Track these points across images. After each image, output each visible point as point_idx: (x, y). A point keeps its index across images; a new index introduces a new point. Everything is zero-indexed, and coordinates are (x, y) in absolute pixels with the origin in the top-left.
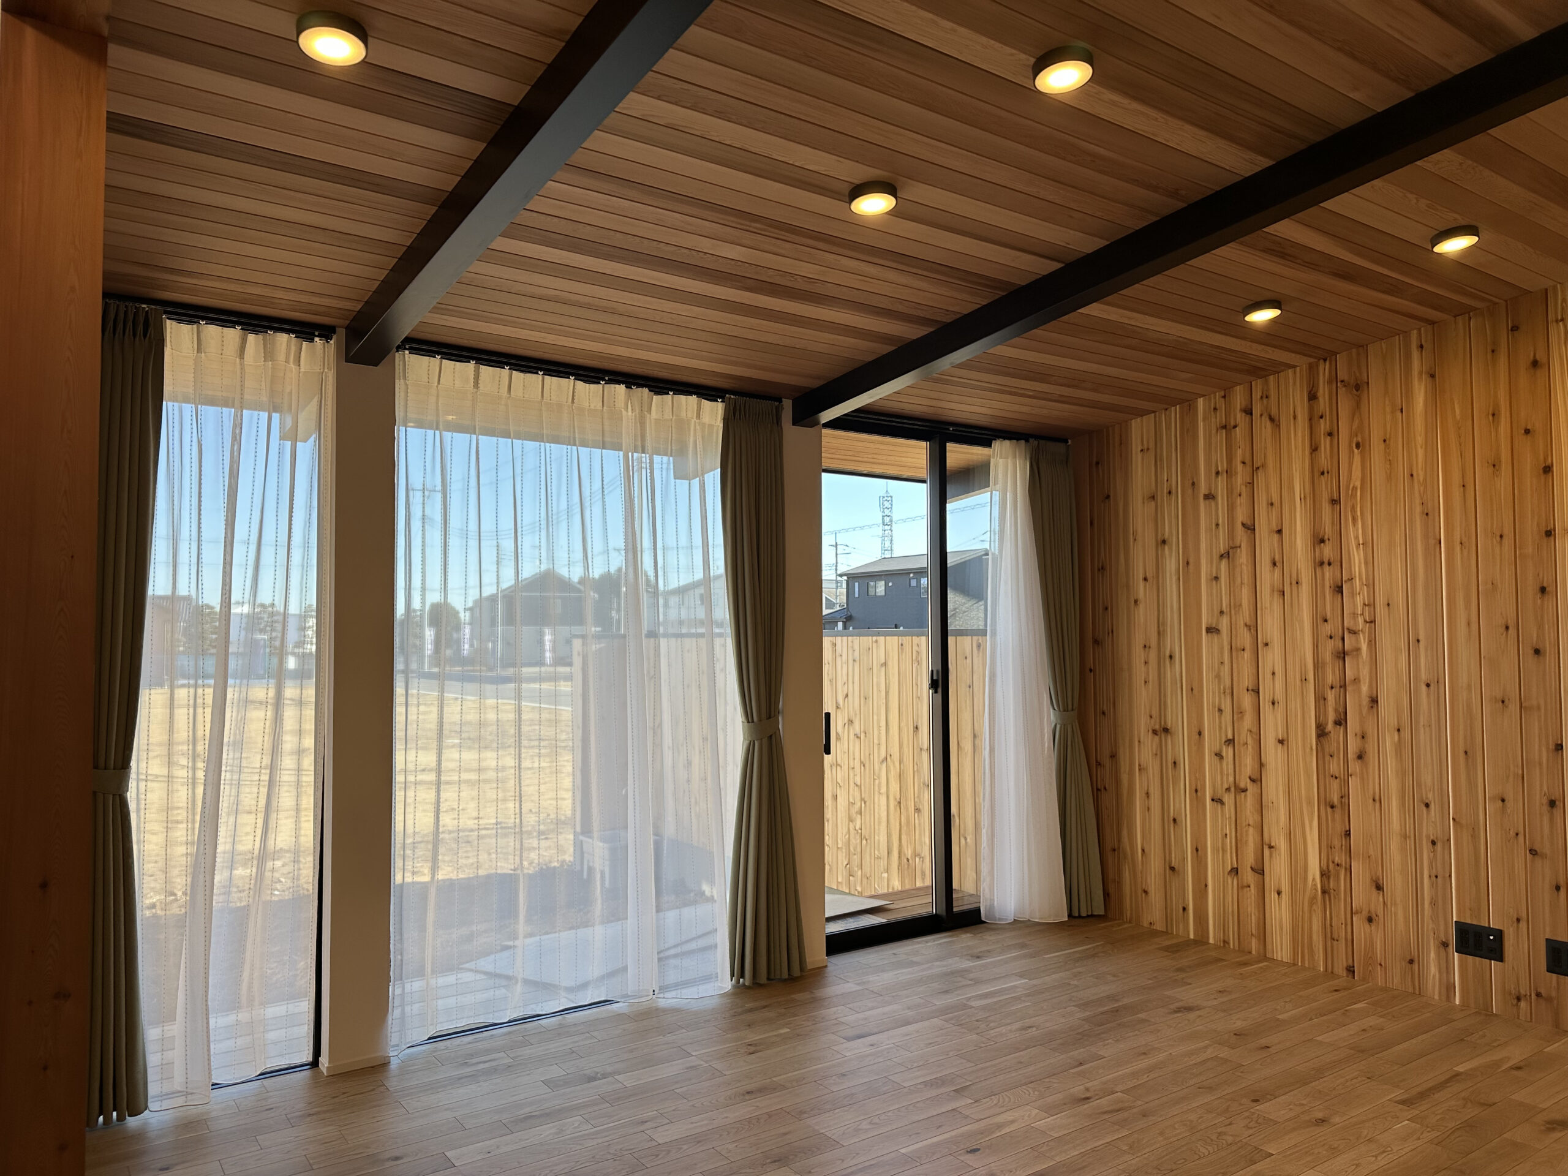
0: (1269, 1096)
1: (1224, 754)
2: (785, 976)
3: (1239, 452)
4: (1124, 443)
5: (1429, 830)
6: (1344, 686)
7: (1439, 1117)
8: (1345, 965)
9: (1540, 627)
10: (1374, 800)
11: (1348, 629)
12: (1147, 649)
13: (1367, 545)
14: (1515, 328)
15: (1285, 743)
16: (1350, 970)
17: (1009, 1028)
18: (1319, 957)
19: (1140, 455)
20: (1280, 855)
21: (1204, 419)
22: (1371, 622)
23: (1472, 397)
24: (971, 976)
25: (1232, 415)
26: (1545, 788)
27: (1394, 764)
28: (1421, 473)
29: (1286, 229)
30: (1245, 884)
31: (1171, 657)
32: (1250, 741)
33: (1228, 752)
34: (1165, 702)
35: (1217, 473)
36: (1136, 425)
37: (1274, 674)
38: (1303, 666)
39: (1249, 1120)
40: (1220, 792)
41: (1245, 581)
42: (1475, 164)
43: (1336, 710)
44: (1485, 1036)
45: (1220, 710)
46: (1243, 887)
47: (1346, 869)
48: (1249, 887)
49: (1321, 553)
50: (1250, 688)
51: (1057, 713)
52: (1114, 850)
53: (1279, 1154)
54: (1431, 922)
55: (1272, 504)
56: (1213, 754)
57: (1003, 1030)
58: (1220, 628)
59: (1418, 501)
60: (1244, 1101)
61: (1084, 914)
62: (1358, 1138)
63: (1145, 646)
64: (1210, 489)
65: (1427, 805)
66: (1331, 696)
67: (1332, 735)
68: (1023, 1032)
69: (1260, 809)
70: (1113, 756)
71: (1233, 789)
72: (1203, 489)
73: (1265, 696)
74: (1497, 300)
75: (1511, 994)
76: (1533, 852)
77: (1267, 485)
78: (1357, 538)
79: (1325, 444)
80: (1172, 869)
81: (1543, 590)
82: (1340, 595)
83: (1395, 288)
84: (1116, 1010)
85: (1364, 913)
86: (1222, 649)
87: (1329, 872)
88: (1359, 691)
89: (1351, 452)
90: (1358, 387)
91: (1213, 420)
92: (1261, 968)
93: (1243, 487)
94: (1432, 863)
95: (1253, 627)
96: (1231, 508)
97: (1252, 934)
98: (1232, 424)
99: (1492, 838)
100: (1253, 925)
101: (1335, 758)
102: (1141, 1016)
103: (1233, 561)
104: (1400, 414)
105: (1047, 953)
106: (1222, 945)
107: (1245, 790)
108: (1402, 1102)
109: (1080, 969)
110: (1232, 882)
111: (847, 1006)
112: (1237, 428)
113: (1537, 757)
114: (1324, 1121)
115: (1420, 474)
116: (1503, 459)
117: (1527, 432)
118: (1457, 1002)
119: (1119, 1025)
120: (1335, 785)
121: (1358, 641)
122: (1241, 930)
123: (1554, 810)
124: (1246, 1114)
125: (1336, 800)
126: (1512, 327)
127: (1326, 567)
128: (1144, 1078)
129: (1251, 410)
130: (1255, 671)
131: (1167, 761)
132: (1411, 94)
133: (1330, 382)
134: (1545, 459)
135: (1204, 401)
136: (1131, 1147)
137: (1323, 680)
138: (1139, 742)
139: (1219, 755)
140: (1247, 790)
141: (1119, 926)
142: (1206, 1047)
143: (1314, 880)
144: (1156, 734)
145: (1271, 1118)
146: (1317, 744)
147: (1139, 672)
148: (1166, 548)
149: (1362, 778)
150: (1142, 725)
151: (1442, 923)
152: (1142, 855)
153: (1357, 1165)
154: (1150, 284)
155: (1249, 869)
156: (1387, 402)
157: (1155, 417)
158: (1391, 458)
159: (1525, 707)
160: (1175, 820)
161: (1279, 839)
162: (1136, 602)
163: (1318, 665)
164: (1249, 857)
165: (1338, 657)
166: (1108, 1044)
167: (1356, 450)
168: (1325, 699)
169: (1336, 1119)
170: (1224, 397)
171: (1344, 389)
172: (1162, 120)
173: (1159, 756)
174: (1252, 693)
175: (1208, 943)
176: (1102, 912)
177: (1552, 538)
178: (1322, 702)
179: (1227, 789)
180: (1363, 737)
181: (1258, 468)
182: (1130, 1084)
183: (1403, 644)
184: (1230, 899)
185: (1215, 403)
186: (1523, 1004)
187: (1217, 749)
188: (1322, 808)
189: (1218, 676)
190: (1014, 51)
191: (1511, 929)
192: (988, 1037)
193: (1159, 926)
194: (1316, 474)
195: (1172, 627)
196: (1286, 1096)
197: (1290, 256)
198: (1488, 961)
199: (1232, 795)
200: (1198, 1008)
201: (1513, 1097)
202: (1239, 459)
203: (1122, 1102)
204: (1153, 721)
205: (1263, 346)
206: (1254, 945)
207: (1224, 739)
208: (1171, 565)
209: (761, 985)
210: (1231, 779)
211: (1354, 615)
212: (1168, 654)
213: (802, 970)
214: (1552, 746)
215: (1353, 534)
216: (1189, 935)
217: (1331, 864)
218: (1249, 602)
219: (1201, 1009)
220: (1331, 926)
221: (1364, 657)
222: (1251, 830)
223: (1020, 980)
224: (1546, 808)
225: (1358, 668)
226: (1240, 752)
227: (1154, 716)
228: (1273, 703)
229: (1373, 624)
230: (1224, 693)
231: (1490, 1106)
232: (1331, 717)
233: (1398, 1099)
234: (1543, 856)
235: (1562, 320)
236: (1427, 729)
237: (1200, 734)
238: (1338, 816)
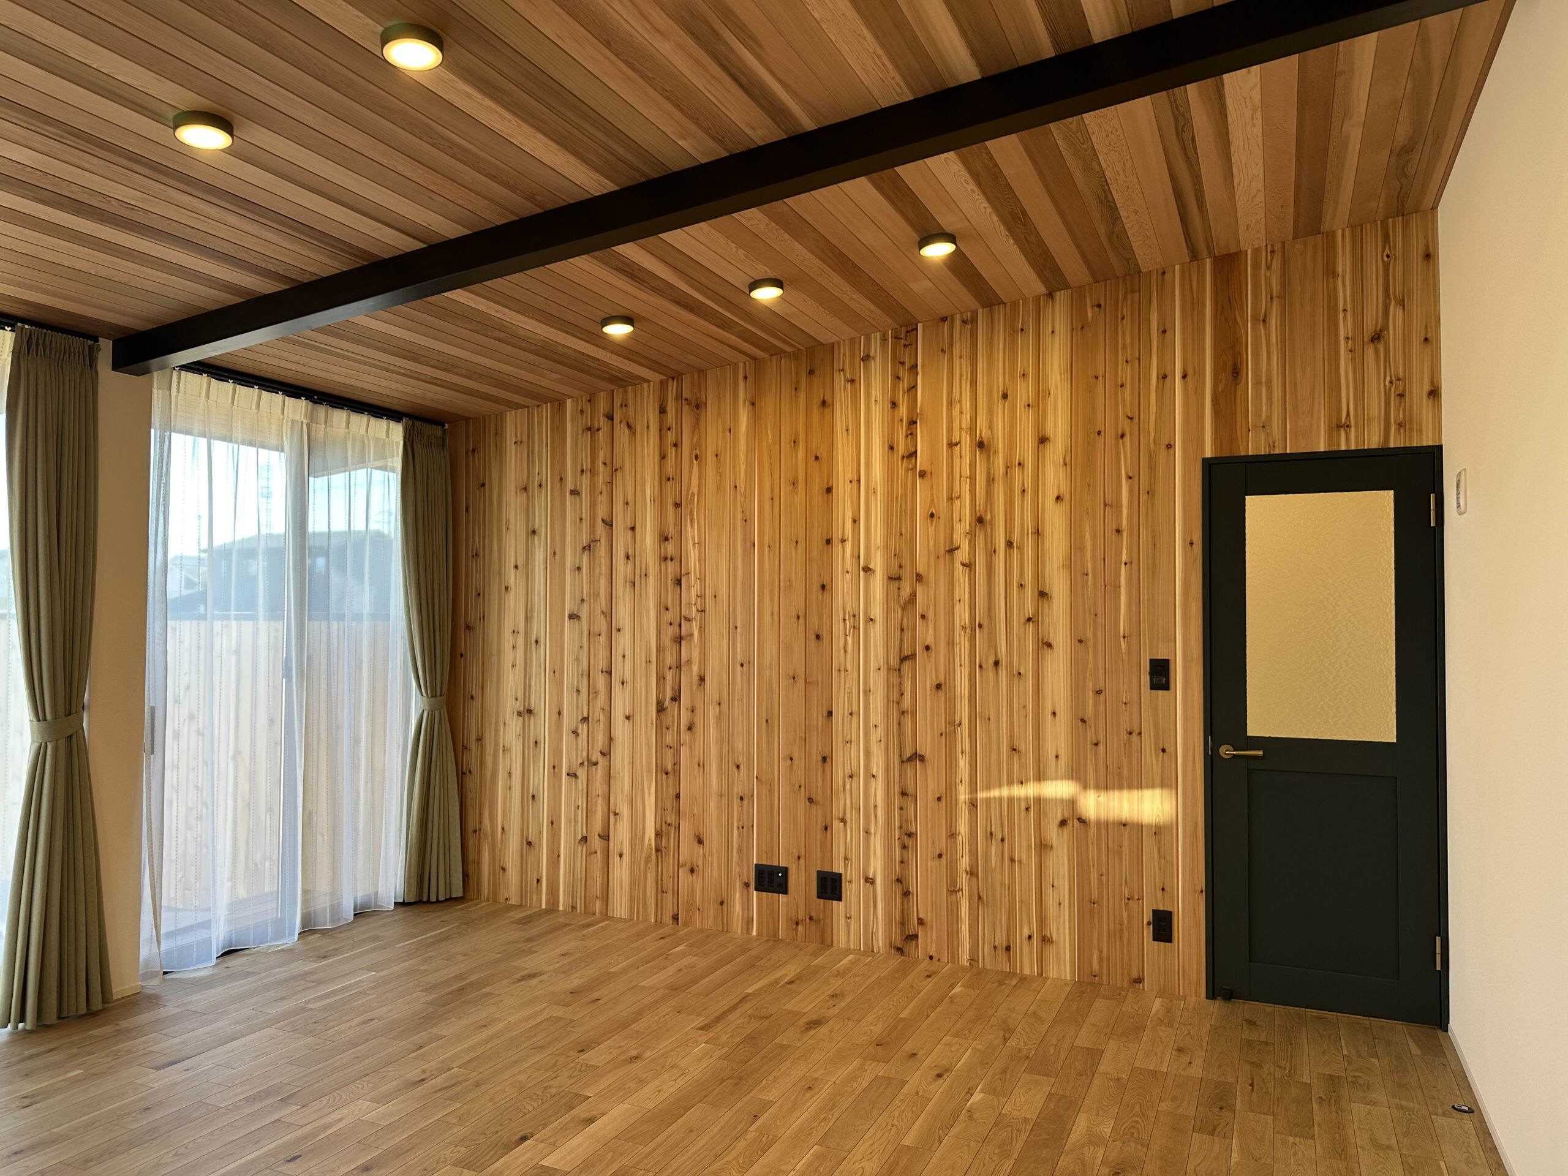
0: (593, 1045)
1: (579, 731)
2: (83, 1010)
3: (601, 454)
4: (499, 433)
5: (739, 789)
6: (679, 667)
7: (728, 1036)
8: (671, 914)
9: (820, 617)
10: (699, 765)
11: (684, 617)
12: (515, 634)
13: (700, 544)
14: (811, 372)
15: (631, 718)
16: (675, 918)
17: (349, 1024)
18: (651, 910)
19: (514, 447)
20: (623, 820)
21: (572, 420)
22: (702, 611)
23: (780, 426)
24: (315, 977)
25: (596, 419)
26: (820, 748)
27: (715, 734)
28: (743, 486)
29: (630, 251)
30: (593, 851)
31: (537, 642)
32: (602, 719)
33: (583, 730)
34: (530, 685)
35: (582, 471)
36: (510, 417)
37: (624, 656)
38: (648, 650)
39: (573, 1070)
40: (575, 767)
41: (603, 572)
42: (777, 227)
43: (673, 688)
44: (770, 959)
45: (578, 691)
46: (591, 854)
47: (675, 828)
48: (596, 853)
49: (666, 549)
50: (604, 670)
51: (425, 699)
52: (476, 831)
53: (594, 1096)
54: (737, 866)
55: (627, 503)
56: (570, 733)
57: (343, 1027)
58: (580, 615)
59: (739, 509)
60: (571, 1053)
61: (441, 898)
62: (663, 1068)
63: (514, 631)
64: (576, 486)
65: (738, 767)
66: (669, 676)
67: (669, 710)
68: (364, 1026)
69: (608, 780)
70: (479, 739)
71: (586, 763)
72: (570, 486)
73: (616, 677)
74: (801, 348)
75: (792, 920)
76: (810, 800)
77: (624, 487)
78: (693, 538)
79: (671, 452)
80: (529, 843)
81: (823, 587)
82: (679, 587)
83: (725, 325)
84: (463, 989)
85: (687, 866)
86: (581, 634)
87: (662, 831)
88: (691, 670)
89: (691, 463)
90: (698, 406)
91: (580, 421)
92: (602, 927)
93: (604, 486)
94: (740, 817)
95: (609, 614)
96: (593, 505)
97: (597, 897)
98: (596, 426)
99: (783, 791)
100: (598, 888)
101: (670, 730)
102: (487, 990)
103: (593, 552)
104: (729, 434)
105: (400, 942)
106: (570, 910)
107: (596, 764)
108: (701, 1029)
109: (431, 954)
110: (582, 850)
111: (160, 1032)
112: (600, 432)
113: (815, 723)
114: (637, 1057)
115: (741, 485)
116: (800, 481)
117: (817, 458)
118: (754, 933)
119: (464, 1002)
120: (670, 753)
121: (691, 627)
122: (588, 895)
123: (826, 764)
124: (572, 1065)
125: (669, 768)
126: (810, 371)
127: (669, 562)
128: (482, 1049)
129: (613, 416)
130: (609, 654)
131: (529, 741)
132: (726, 154)
133: (677, 399)
134: (828, 482)
135: (572, 402)
136: (460, 1119)
137: (663, 661)
138: (505, 724)
139: (575, 733)
140: (597, 763)
141: (476, 905)
142: (543, 1010)
143: (650, 840)
144: (521, 716)
145: (593, 1064)
146: (657, 719)
147: (508, 656)
148: (536, 538)
149: (691, 748)
150: (509, 706)
151: (745, 867)
152: (502, 834)
153: (659, 1091)
154: (512, 280)
155: (597, 837)
156: (720, 422)
157: (528, 411)
158: (721, 471)
159: (809, 683)
160: (533, 796)
161: (623, 805)
162: (507, 588)
163: (660, 649)
164: (598, 825)
165: (676, 641)
166: (450, 1023)
167: (695, 461)
168: (664, 678)
169: (648, 1054)
170: (590, 401)
171: (687, 406)
172: (515, 123)
173: (521, 738)
174: (606, 674)
175: (558, 911)
176: (460, 894)
177: (830, 545)
178: (662, 680)
179: (581, 764)
180: (693, 711)
181: (616, 470)
182: (467, 1058)
183: (725, 632)
184: (579, 865)
185: (582, 406)
186: (800, 928)
187: (573, 727)
188: (659, 774)
189: (577, 659)
190: (361, 14)
191: (794, 865)
192: (325, 1037)
193: (514, 901)
194: (664, 480)
195: (539, 613)
196: (609, 1041)
197: (637, 277)
198: (777, 895)
199: (585, 768)
200: (541, 974)
201: (785, 1007)
202: (601, 459)
203: (457, 1076)
204: (518, 703)
205: (622, 359)
206: (598, 906)
207: (580, 718)
208: (539, 555)
209: (50, 1027)
210: (585, 754)
211: (689, 604)
212: (534, 639)
213: (104, 1001)
214: (825, 714)
215: (691, 534)
216: (541, 905)
217: (664, 825)
218: (606, 591)
219: (544, 974)
220: (662, 880)
221: (696, 641)
222: (600, 800)
223: (367, 974)
224: (820, 763)
225: (691, 651)
226: (593, 729)
227: (519, 699)
228: (623, 683)
229: (703, 613)
230: (582, 675)
231: (768, 1018)
232: (669, 694)
233: (698, 1026)
234: (817, 803)
235: (843, 370)
236: (740, 703)
237: (559, 713)
238: (671, 781)
